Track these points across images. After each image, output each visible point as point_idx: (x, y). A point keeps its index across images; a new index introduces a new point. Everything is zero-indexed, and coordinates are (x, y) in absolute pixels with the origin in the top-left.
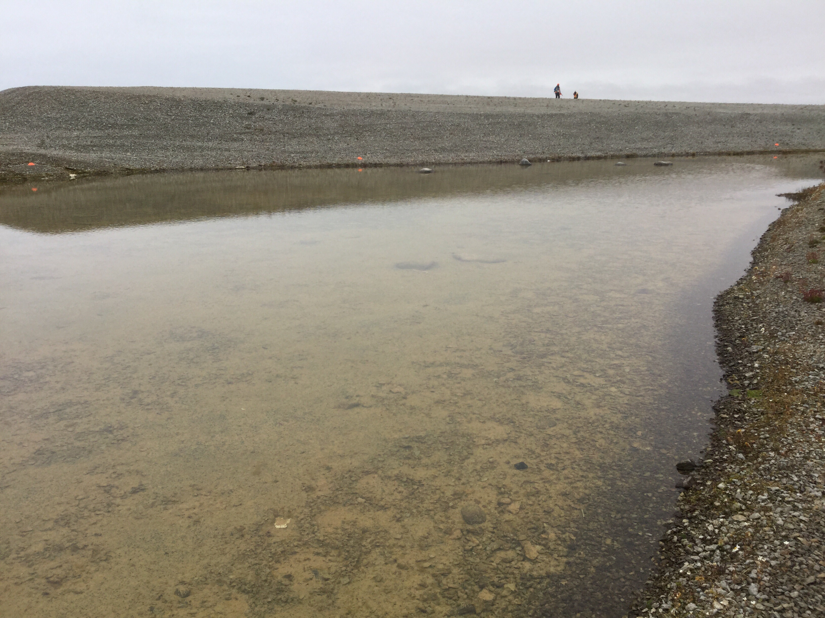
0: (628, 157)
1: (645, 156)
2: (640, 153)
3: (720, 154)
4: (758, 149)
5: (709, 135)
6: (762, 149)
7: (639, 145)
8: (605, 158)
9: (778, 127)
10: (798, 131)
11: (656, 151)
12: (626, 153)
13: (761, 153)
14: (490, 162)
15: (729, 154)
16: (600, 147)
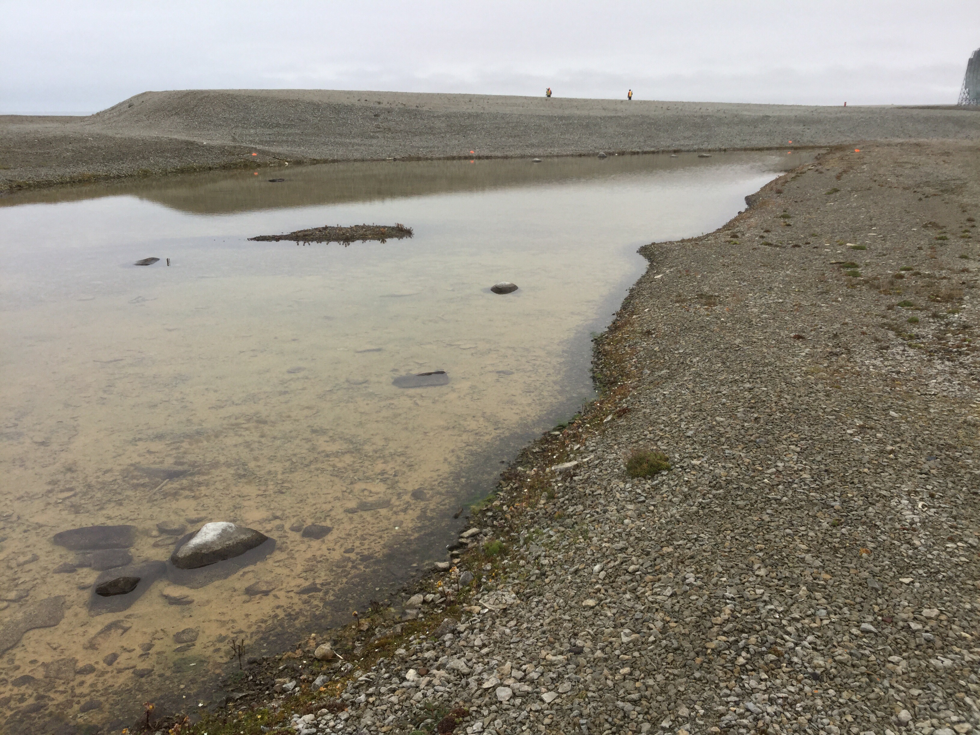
0: (675, 152)
1: (688, 151)
2: (683, 149)
3: (745, 149)
4: (776, 146)
5: (737, 134)
6: (778, 146)
7: (682, 142)
8: (658, 152)
9: (792, 127)
10: (808, 131)
11: (696, 147)
12: (673, 149)
13: (777, 148)
14: (572, 155)
15: (752, 150)
16: (653, 144)
